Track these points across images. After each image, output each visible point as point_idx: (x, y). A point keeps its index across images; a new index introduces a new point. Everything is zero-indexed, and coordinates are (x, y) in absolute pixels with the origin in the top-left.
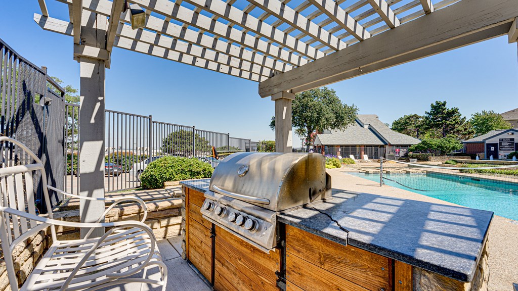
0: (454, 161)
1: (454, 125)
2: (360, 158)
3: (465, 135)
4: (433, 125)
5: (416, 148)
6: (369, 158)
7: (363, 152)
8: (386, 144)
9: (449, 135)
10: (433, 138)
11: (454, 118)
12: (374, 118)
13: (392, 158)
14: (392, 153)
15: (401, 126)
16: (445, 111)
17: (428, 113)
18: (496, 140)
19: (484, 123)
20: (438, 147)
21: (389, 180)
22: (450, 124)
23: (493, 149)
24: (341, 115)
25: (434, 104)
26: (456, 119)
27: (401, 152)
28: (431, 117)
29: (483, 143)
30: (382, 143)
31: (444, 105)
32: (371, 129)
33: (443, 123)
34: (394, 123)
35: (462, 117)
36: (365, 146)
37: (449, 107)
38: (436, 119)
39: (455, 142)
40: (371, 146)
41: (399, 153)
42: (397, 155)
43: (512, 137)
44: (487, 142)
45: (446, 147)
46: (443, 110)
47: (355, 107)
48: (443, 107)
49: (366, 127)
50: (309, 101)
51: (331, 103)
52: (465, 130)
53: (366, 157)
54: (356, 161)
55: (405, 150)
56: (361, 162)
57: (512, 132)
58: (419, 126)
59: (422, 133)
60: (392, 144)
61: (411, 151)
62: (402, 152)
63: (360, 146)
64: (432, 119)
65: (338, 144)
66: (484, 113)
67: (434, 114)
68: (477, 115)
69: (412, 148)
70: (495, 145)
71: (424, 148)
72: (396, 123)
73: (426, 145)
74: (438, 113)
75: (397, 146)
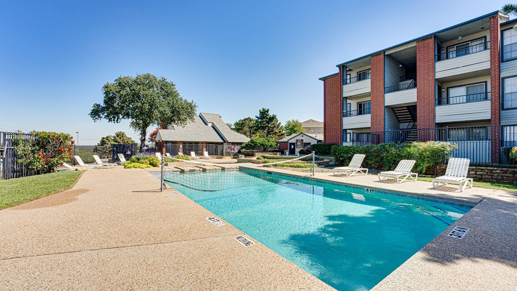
0: (263, 156)
1: (273, 128)
2: (202, 154)
3: (279, 136)
4: (260, 127)
5: (247, 145)
6: (209, 154)
7: (204, 149)
8: (225, 142)
9: (270, 136)
10: (258, 138)
11: (273, 123)
12: (218, 117)
13: (228, 154)
14: (229, 150)
15: (240, 127)
16: (268, 117)
17: (257, 117)
18: (294, 141)
19: (292, 128)
20: (261, 145)
21: (173, 182)
22: (270, 127)
23: (292, 147)
24: (177, 109)
25: (262, 111)
26: (274, 124)
27: (235, 149)
28: (260, 120)
29: (287, 142)
30: (222, 141)
31: (267, 111)
32: (213, 127)
33: (266, 126)
34: (235, 124)
35: (279, 122)
36: (207, 143)
37: (271, 114)
38: (263, 122)
39: (272, 141)
40: (213, 143)
41: (234, 149)
42: (233, 151)
43: (302, 138)
44: (290, 142)
45: (266, 145)
46: (267, 115)
47: (194, 104)
48: (266, 113)
49: (210, 125)
50: (141, 90)
51: (168, 96)
52: (280, 132)
53: (206, 153)
54: (197, 157)
55: (239, 147)
56: (202, 158)
57: (302, 135)
58: (252, 127)
59: (253, 133)
60: (229, 141)
61: (243, 148)
62: (237, 148)
63: (203, 143)
64: (260, 122)
65: (180, 140)
66: (293, 121)
67: (261, 119)
68: (289, 122)
69: (244, 145)
70: (293, 144)
71: (252, 145)
72: (237, 124)
73: (253, 143)
74: (264, 118)
75: (233, 143)
